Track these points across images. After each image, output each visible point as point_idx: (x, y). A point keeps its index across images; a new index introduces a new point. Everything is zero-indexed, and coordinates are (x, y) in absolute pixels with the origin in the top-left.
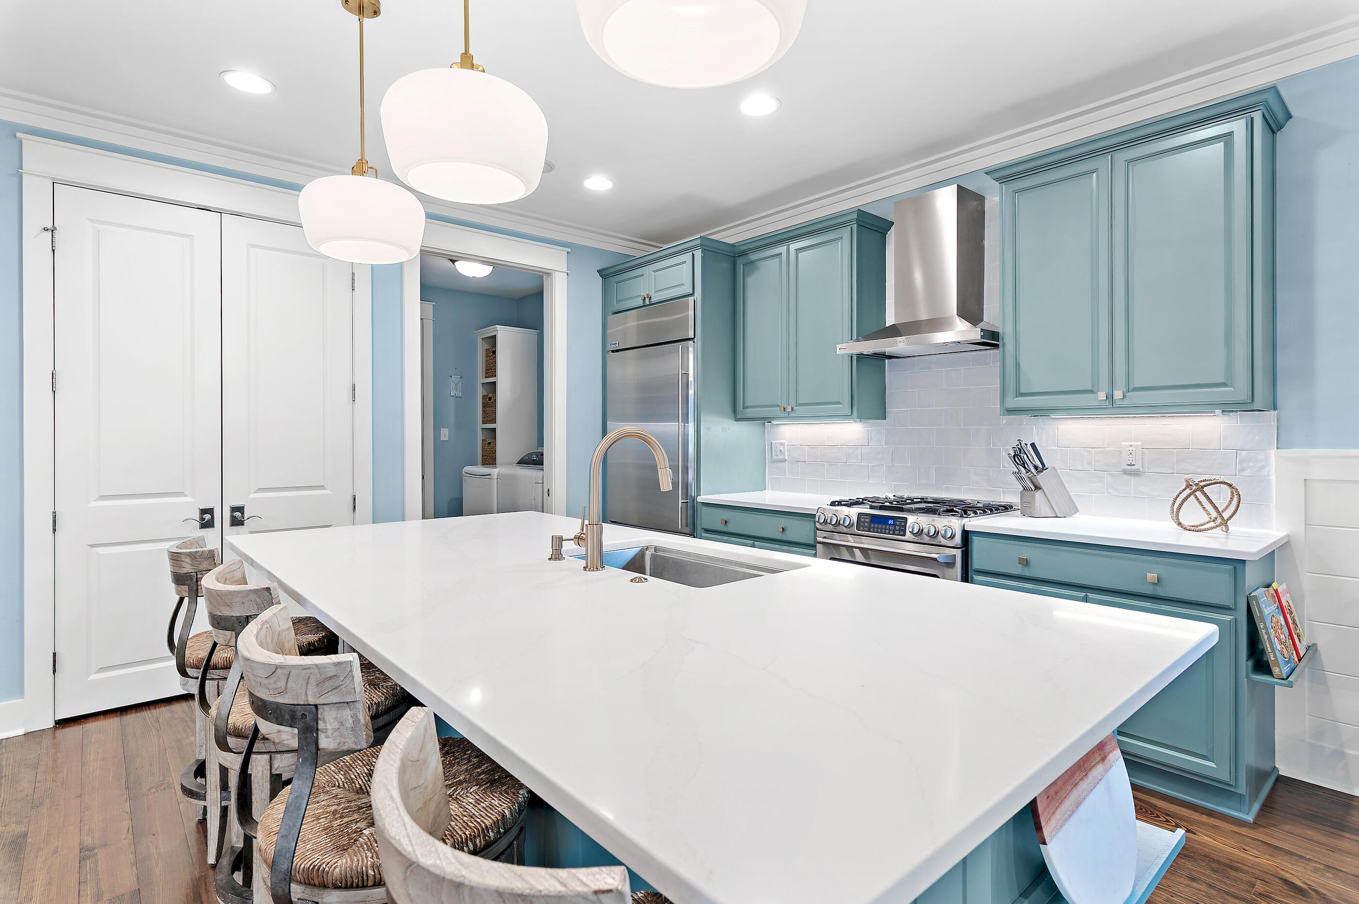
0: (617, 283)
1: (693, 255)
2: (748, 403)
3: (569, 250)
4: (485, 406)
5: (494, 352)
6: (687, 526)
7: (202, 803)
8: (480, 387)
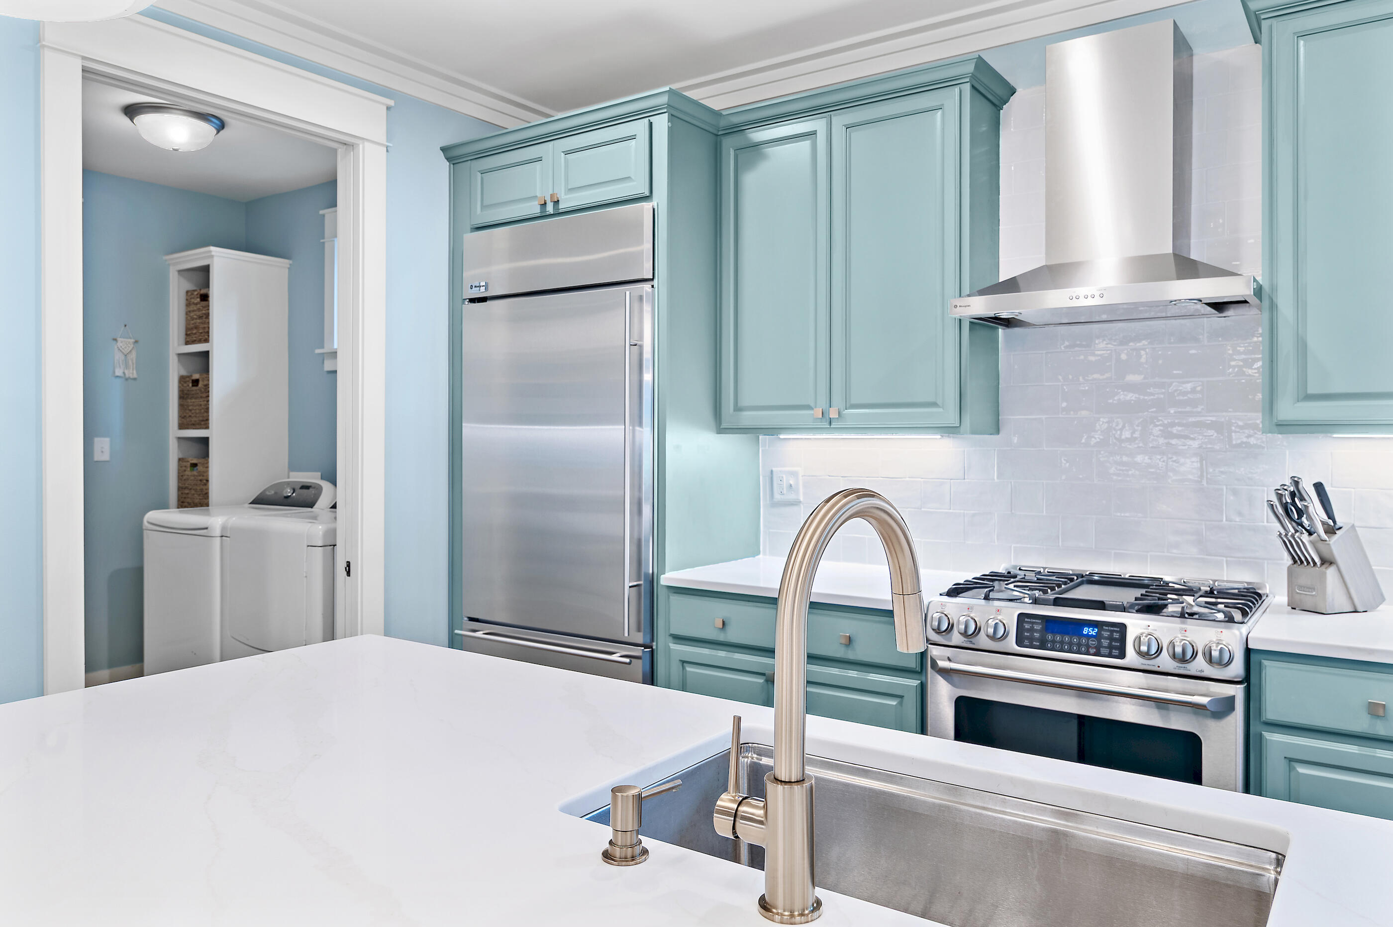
0: (483, 173)
1: (651, 124)
2: (745, 401)
3: (391, 103)
4: (183, 396)
5: (205, 298)
6: (639, 630)
8: (173, 360)
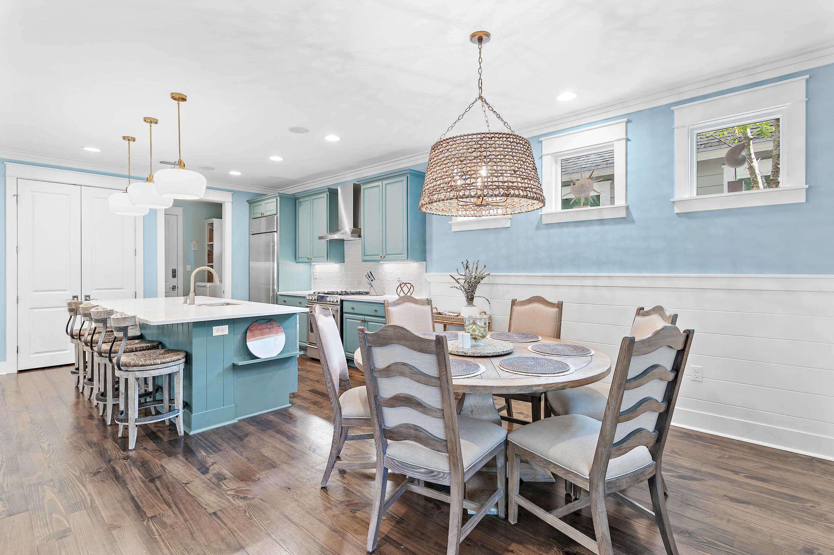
0: (253, 206)
1: (277, 199)
2: (301, 256)
4: (209, 255)
5: (212, 230)
7: (78, 375)
8: (206, 246)
